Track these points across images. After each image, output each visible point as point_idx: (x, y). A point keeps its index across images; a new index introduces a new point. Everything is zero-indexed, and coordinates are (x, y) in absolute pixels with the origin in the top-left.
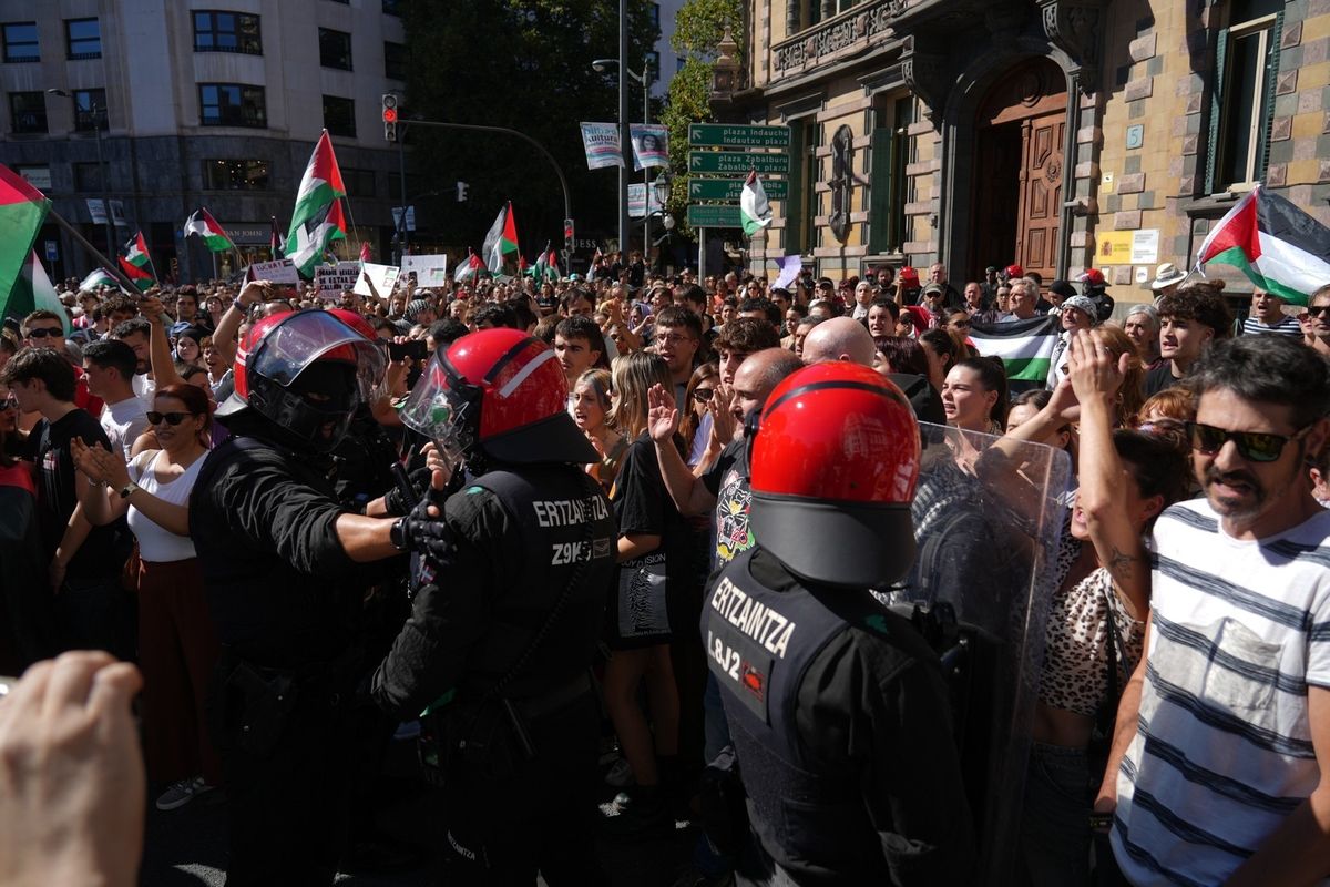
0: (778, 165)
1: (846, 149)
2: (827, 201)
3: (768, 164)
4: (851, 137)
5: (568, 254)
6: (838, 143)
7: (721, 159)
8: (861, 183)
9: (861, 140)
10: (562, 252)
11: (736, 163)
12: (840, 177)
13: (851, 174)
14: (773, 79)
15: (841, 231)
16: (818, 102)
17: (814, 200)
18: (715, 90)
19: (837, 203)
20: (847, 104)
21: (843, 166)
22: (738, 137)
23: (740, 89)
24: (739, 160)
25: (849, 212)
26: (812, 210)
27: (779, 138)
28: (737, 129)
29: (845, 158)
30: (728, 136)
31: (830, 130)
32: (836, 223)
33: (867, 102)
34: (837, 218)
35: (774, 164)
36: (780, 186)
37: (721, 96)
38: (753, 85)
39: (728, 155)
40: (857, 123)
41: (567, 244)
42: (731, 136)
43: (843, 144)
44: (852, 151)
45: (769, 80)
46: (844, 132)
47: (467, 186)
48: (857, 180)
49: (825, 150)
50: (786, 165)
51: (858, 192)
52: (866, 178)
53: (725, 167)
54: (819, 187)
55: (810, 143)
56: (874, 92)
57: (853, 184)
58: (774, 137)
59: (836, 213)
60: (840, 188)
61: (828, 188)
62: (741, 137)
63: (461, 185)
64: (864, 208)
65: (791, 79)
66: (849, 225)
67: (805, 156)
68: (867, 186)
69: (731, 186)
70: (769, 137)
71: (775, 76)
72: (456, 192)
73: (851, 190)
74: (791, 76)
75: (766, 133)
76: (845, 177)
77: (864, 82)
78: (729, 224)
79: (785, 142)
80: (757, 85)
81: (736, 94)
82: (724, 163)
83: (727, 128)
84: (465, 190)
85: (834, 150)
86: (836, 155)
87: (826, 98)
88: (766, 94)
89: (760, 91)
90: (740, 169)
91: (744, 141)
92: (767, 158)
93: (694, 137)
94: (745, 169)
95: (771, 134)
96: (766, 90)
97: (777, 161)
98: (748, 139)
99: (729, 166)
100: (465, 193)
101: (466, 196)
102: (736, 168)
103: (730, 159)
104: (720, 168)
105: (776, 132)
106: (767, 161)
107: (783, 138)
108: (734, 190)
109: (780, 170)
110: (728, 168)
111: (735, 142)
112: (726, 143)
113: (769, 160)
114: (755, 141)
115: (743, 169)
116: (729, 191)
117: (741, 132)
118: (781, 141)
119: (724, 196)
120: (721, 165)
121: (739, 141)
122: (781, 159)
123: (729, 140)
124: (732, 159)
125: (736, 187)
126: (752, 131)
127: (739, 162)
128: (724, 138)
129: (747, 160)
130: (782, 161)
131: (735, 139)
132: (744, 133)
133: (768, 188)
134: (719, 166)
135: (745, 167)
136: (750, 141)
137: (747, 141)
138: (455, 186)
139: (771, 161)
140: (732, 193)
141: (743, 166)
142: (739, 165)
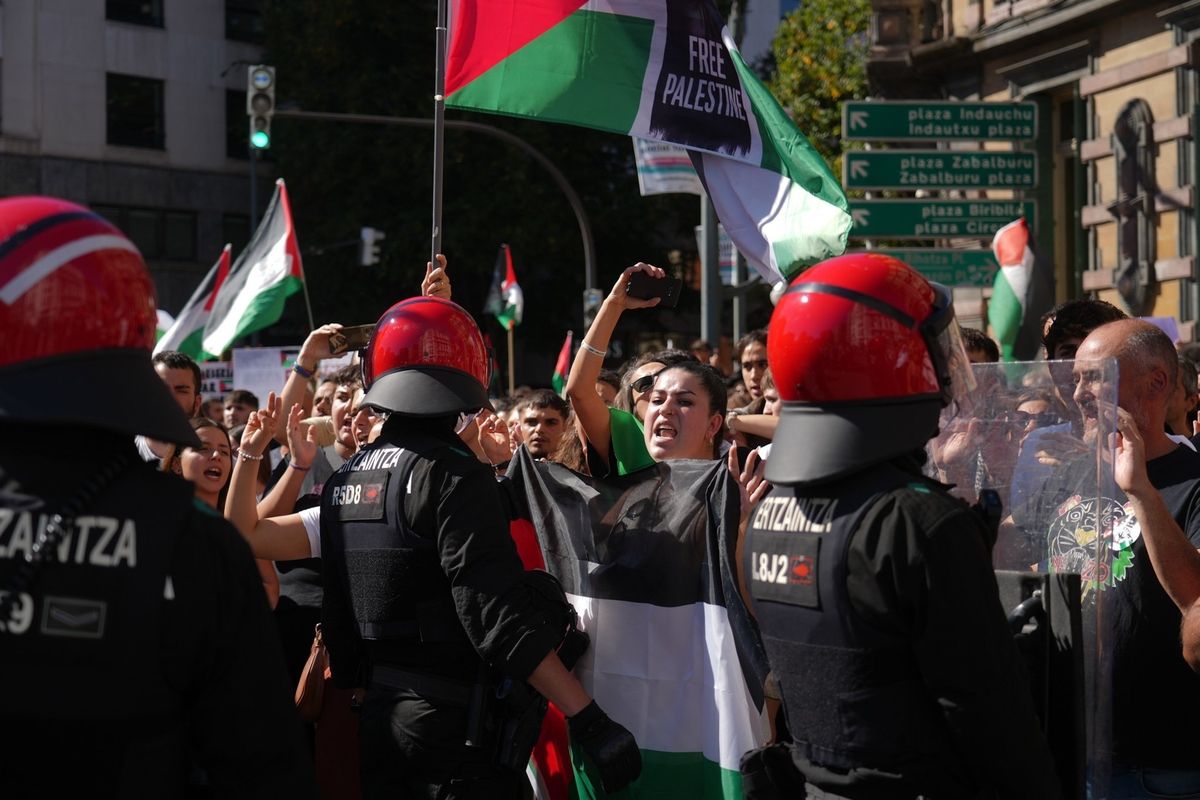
0: (1016, 172)
1: (1142, 142)
2: (1108, 244)
3: (996, 171)
4: (1150, 121)
6: (1125, 129)
7: (905, 164)
8: (1173, 205)
9: (1170, 125)
11: (936, 171)
12: (1132, 194)
13: (1153, 190)
14: (991, 20)
15: (1140, 295)
16: (1080, 60)
17: (1080, 242)
18: (878, 43)
19: (1128, 244)
20: (1140, 60)
21: (1137, 173)
22: (935, 122)
23: (925, 42)
24: (940, 164)
25: (1152, 259)
26: (1079, 260)
27: (1014, 123)
28: (933, 108)
29: (1141, 159)
30: (917, 122)
31: (1107, 111)
32: (1127, 284)
33: (1180, 56)
34: (1131, 272)
35: (1006, 171)
36: (1020, 211)
37: (888, 54)
38: (951, 32)
39: (918, 157)
40: (1160, 94)
42: (924, 123)
43: (1135, 132)
44: (1153, 148)
45: (982, 22)
46: (1136, 113)
47: (381, 236)
48: (1167, 200)
49: (1101, 149)
50: (1031, 172)
51: (1170, 224)
52: (1184, 196)
53: (914, 179)
54: (1090, 215)
55: (1067, 136)
56: (1192, 36)
57: (1159, 207)
58: (1005, 123)
59: (1126, 263)
60: (1132, 216)
61: (1108, 216)
62: (942, 123)
63: (369, 235)
64: (1184, 250)
65: (1026, 18)
66: (1154, 287)
67: (1058, 160)
68: (1186, 212)
69: (926, 212)
70: (995, 122)
71: (995, 14)
72: (357, 248)
73: (1154, 219)
74: (1026, 14)
75: (990, 115)
76: (1142, 194)
77: (1173, 19)
79: (1028, 131)
80: (960, 31)
81: (920, 49)
82: (911, 171)
83: (915, 108)
84: (377, 243)
85: (1118, 145)
86: (1122, 154)
87: (1098, 50)
88: (977, 47)
89: (966, 43)
90: (941, 181)
91: (948, 131)
92: (993, 160)
93: (853, 126)
94: (951, 181)
95: (999, 116)
96: (979, 39)
97: (1012, 165)
98: (956, 127)
99: (921, 175)
100: (377, 250)
101: (375, 254)
102: (934, 179)
103: (922, 164)
104: (903, 180)
105: (1008, 112)
106: (993, 165)
107: (1022, 123)
108: (930, 219)
109: (1018, 181)
110: (918, 179)
111: (930, 132)
112: (914, 135)
113: (996, 163)
114: (969, 130)
115: (947, 181)
116: (922, 222)
117: (942, 115)
118: (1018, 129)
119: (913, 232)
120: (905, 174)
121: (939, 130)
122: (1019, 162)
123: (919, 129)
124: (927, 163)
125: (934, 213)
126: (962, 111)
127: (940, 170)
128: (911, 126)
129: (956, 165)
130: (1022, 165)
131: (930, 127)
132: (948, 115)
133: (996, 216)
134: (901, 176)
135: (951, 177)
136: (960, 130)
137: (953, 130)
138: (358, 235)
139: (1000, 166)
140: (927, 225)
141: (947, 175)
142: (940, 175)
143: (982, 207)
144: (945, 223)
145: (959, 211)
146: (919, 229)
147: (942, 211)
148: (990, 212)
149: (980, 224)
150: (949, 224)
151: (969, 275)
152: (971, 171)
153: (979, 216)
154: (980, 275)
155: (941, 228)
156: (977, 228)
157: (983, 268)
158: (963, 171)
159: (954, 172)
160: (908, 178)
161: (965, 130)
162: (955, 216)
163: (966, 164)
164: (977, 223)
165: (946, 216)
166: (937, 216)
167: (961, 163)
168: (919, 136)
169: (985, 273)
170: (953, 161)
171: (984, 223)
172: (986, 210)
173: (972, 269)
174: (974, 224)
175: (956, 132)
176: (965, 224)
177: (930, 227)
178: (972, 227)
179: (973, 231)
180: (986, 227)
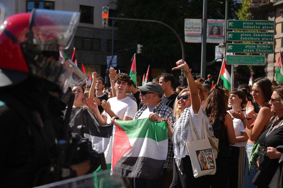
0: (268, 37)
3: (264, 37)
5: (183, 78)
7: (242, 35)
10: (180, 77)
11: (249, 37)
18: (252, 3)
22: (249, 25)
24: (250, 35)
28: (249, 22)
30: (245, 25)
35: (266, 37)
36: (269, 47)
37: (255, 6)
39: (245, 33)
41: (182, 73)
42: (247, 25)
47: (142, 46)
50: (272, 37)
53: (244, 39)
58: (266, 26)
62: (251, 25)
63: (139, 46)
69: (246, 47)
70: (264, 25)
72: (136, 49)
75: (263, 24)
78: (245, 63)
79: (272, 28)
81: (262, 4)
82: (243, 37)
83: (245, 22)
84: (141, 48)
88: (274, 5)
90: (250, 39)
91: (253, 28)
92: (263, 34)
93: (230, 26)
94: (253, 39)
95: (265, 24)
96: (275, 3)
97: (268, 36)
98: (254, 26)
99: (246, 38)
100: (141, 50)
101: (140, 51)
102: (249, 39)
103: (246, 35)
104: (241, 39)
105: (267, 23)
106: (263, 36)
107: (271, 26)
108: (247, 48)
109: (269, 40)
110: (245, 39)
111: (248, 28)
112: (244, 28)
113: (264, 35)
114: (258, 27)
115: (252, 39)
116: (245, 49)
117: (251, 24)
118: (270, 27)
119: (243, 52)
120: (242, 37)
121: (250, 27)
122: (270, 35)
123: (245, 27)
124: (247, 35)
125: (248, 47)
126: (256, 22)
127: (250, 36)
128: (244, 26)
129: (254, 36)
130: (270, 36)
131: (248, 26)
132: (252, 24)
133: (263, 48)
134: (241, 38)
135: (253, 38)
136: (255, 27)
137: (254, 27)
138: (136, 46)
139: (265, 36)
140: (246, 50)
141: (252, 38)
142: (250, 38)
143: (260, 45)
144: (251, 49)
145: (254, 47)
146: (244, 51)
147: (250, 47)
148: (262, 47)
149: (260, 50)
150: (252, 49)
151: (256, 62)
152: (258, 37)
153: (259, 48)
154: (259, 62)
155: (250, 50)
156: (259, 51)
157: (260, 60)
158: (256, 37)
159: (253, 37)
160: (242, 38)
161: (257, 27)
162: (253, 48)
163: (257, 35)
164: (259, 49)
165: (251, 48)
166: (249, 48)
167: (255, 35)
168: (245, 28)
169: (260, 62)
170: (253, 35)
171: (260, 49)
172: (261, 46)
173: (257, 60)
174: (258, 50)
175: (255, 28)
176: (256, 49)
177: (247, 50)
178: (257, 50)
179: (258, 51)
180: (261, 50)
